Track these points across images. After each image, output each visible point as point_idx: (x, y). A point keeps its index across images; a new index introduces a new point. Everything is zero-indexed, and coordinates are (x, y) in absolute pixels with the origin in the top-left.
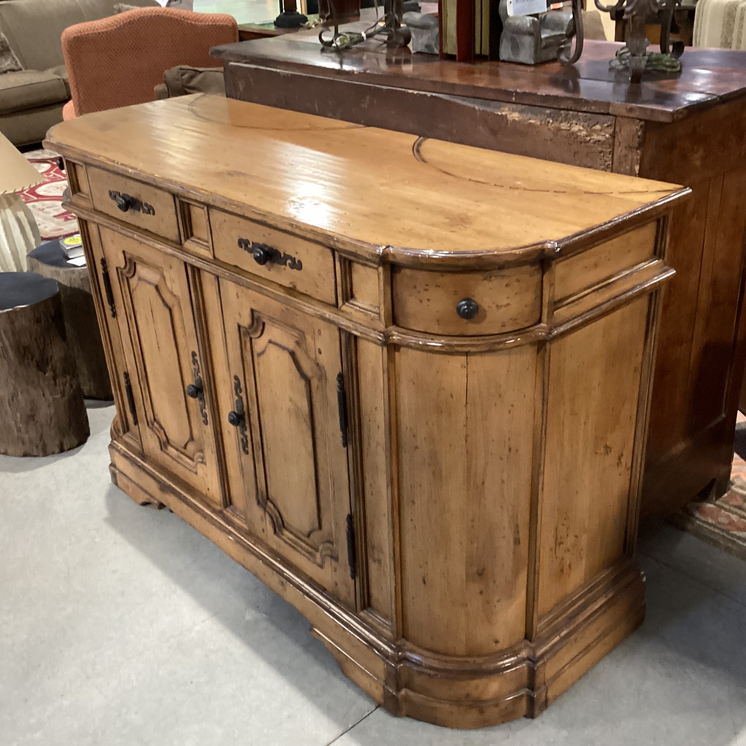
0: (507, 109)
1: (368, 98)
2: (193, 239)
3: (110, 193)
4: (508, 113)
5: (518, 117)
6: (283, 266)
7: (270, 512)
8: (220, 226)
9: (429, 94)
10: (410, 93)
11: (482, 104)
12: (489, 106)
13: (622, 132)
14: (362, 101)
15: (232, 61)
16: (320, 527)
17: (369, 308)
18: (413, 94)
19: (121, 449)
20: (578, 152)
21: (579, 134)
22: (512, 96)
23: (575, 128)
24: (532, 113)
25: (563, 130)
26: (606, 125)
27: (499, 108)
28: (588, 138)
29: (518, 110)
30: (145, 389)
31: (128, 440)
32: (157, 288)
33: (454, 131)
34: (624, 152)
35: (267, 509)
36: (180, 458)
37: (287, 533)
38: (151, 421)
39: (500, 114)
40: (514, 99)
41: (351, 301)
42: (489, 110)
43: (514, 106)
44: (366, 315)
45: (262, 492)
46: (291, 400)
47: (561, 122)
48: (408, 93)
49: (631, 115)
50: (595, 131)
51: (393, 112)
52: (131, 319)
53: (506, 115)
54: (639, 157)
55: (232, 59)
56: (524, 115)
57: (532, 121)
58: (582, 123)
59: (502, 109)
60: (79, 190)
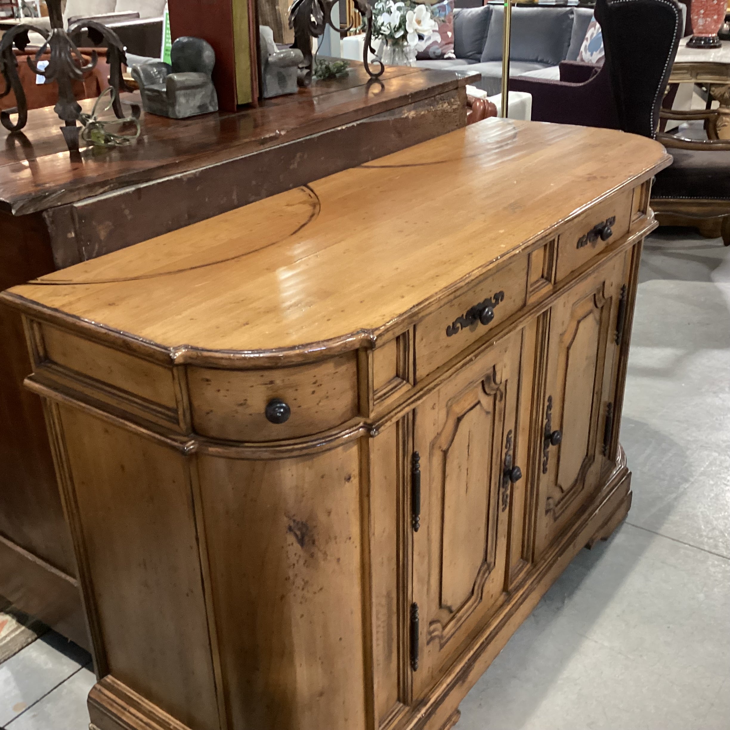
9: (355, 124)
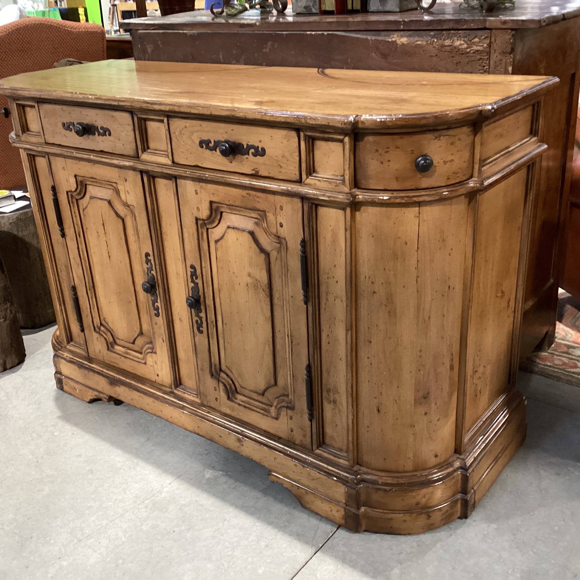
0: (395, 36)
1: (269, 43)
2: (149, 151)
3: (64, 125)
4: (397, 38)
5: (406, 41)
6: (247, 156)
7: (224, 381)
8: (181, 133)
10: (309, 34)
11: (373, 35)
12: (379, 35)
13: (497, 42)
14: (264, 46)
15: (140, 30)
16: (276, 384)
17: (333, 177)
18: (311, 34)
19: (67, 356)
20: (460, 62)
21: (460, 47)
22: (401, 25)
23: (457, 43)
24: (419, 36)
25: (447, 46)
26: (483, 37)
27: (389, 36)
28: (469, 50)
29: (406, 35)
30: (92, 298)
31: (72, 348)
32: (109, 202)
33: (349, 60)
34: (499, 57)
35: (221, 379)
36: (127, 353)
37: (240, 397)
38: (97, 326)
39: (390, 40)
40: (402, 27)
41: (314, 175)
42: (380, 38)
43: (402, 33)
44: (330, 183)
45: (215, 366)
46: (249, 275)
47: (444, 40)
48: (307, 34)
49: (504, 27)
50: (474, 43)
51: (293, 52)
52: (80, 236)
53: (396, 41)
54: (511, 60)
55: (141, 28)
56: (412, 39)
57: (419, 43)
58: (462, 39)
59: (392, 36)
60: (28, 130)
